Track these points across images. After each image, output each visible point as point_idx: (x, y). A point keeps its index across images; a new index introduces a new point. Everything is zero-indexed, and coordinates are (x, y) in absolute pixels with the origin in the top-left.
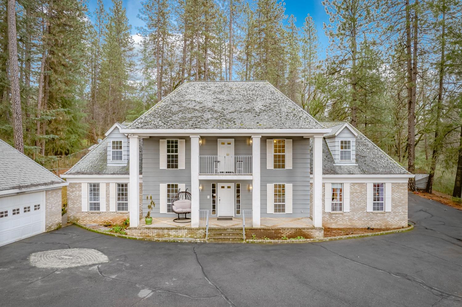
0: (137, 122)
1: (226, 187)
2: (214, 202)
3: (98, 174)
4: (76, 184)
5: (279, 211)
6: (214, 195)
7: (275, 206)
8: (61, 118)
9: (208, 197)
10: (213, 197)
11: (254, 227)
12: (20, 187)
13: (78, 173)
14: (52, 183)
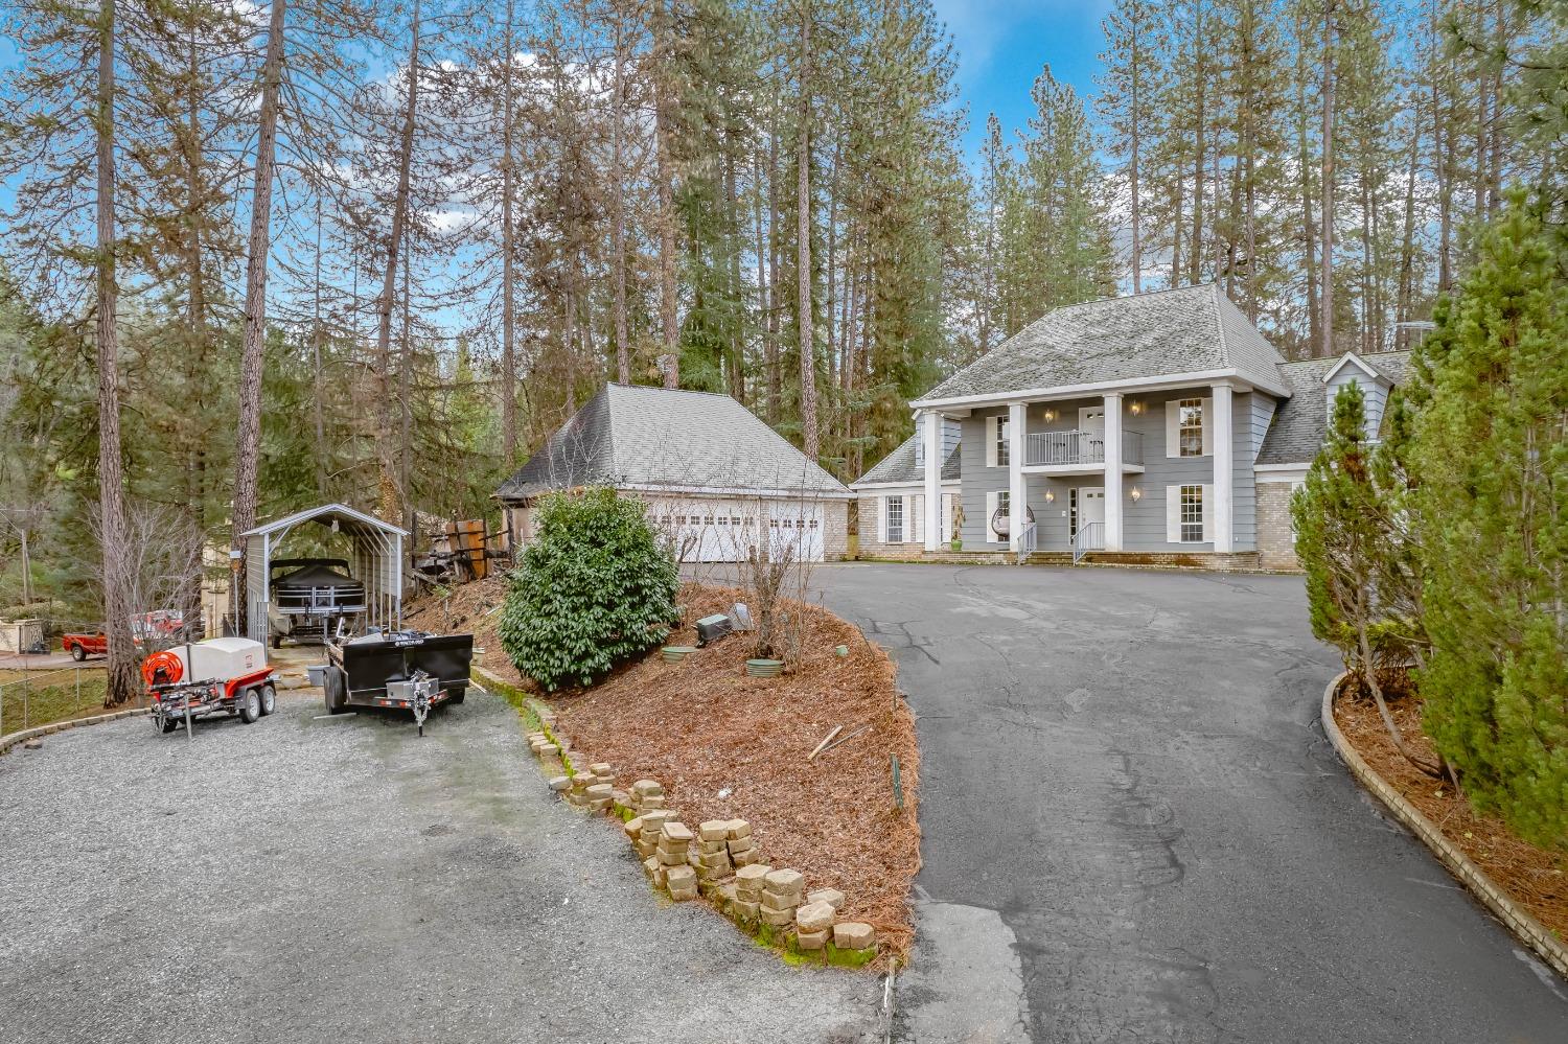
0: (936, 391)
1: (1095, 495)
2: (1073, 520)
3: (899, 480)
4: (870, 499)
5: (1192, 538)
6: (1074, 509)
7: (1184, 529)
8: (889, 405)
9: (1064, 514)
10: (1073, 513)
11: (1107, 551)
12: (790, 490)
13: (873, 481)
14: (833, 491)
